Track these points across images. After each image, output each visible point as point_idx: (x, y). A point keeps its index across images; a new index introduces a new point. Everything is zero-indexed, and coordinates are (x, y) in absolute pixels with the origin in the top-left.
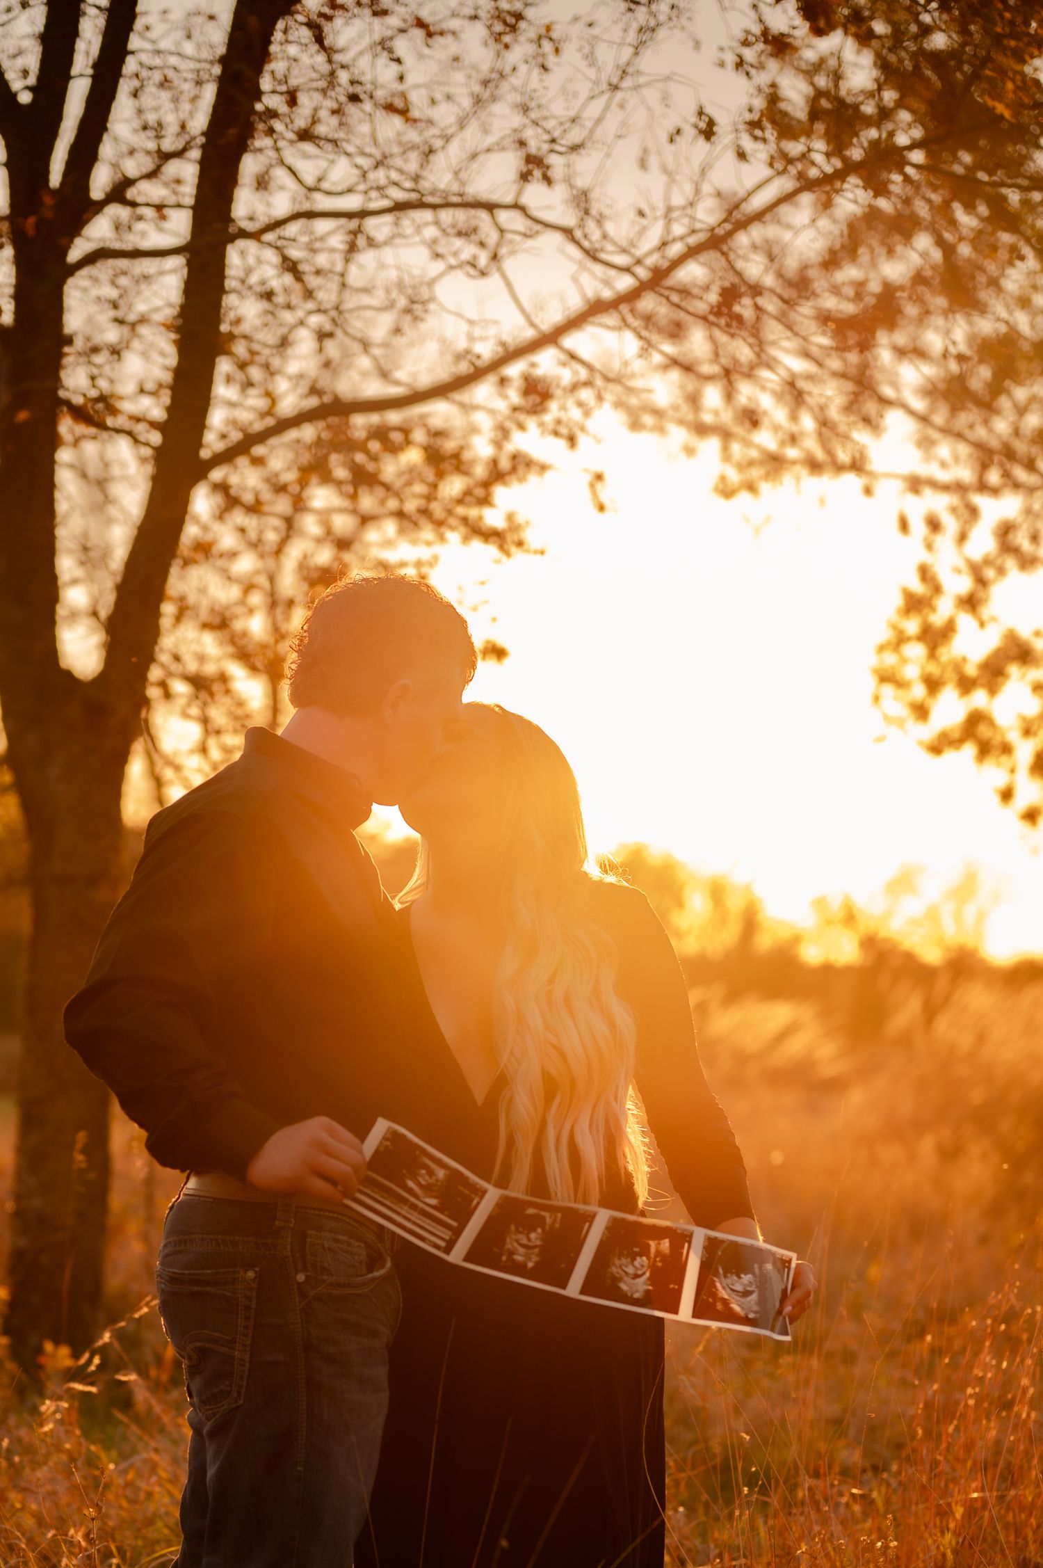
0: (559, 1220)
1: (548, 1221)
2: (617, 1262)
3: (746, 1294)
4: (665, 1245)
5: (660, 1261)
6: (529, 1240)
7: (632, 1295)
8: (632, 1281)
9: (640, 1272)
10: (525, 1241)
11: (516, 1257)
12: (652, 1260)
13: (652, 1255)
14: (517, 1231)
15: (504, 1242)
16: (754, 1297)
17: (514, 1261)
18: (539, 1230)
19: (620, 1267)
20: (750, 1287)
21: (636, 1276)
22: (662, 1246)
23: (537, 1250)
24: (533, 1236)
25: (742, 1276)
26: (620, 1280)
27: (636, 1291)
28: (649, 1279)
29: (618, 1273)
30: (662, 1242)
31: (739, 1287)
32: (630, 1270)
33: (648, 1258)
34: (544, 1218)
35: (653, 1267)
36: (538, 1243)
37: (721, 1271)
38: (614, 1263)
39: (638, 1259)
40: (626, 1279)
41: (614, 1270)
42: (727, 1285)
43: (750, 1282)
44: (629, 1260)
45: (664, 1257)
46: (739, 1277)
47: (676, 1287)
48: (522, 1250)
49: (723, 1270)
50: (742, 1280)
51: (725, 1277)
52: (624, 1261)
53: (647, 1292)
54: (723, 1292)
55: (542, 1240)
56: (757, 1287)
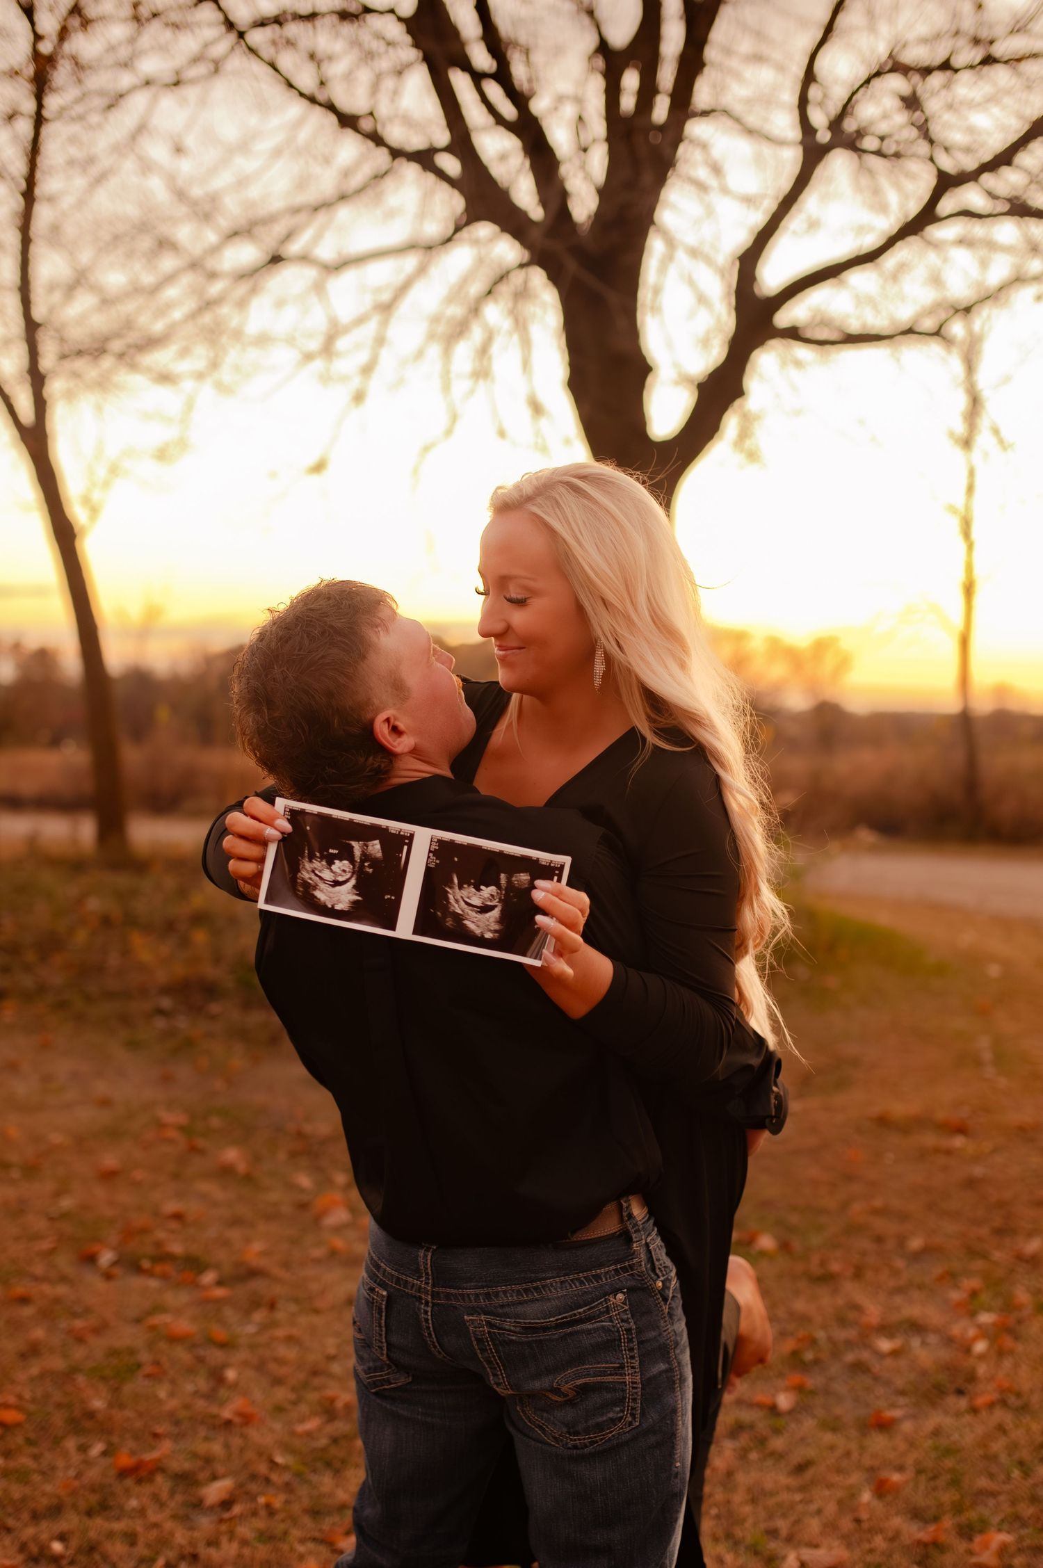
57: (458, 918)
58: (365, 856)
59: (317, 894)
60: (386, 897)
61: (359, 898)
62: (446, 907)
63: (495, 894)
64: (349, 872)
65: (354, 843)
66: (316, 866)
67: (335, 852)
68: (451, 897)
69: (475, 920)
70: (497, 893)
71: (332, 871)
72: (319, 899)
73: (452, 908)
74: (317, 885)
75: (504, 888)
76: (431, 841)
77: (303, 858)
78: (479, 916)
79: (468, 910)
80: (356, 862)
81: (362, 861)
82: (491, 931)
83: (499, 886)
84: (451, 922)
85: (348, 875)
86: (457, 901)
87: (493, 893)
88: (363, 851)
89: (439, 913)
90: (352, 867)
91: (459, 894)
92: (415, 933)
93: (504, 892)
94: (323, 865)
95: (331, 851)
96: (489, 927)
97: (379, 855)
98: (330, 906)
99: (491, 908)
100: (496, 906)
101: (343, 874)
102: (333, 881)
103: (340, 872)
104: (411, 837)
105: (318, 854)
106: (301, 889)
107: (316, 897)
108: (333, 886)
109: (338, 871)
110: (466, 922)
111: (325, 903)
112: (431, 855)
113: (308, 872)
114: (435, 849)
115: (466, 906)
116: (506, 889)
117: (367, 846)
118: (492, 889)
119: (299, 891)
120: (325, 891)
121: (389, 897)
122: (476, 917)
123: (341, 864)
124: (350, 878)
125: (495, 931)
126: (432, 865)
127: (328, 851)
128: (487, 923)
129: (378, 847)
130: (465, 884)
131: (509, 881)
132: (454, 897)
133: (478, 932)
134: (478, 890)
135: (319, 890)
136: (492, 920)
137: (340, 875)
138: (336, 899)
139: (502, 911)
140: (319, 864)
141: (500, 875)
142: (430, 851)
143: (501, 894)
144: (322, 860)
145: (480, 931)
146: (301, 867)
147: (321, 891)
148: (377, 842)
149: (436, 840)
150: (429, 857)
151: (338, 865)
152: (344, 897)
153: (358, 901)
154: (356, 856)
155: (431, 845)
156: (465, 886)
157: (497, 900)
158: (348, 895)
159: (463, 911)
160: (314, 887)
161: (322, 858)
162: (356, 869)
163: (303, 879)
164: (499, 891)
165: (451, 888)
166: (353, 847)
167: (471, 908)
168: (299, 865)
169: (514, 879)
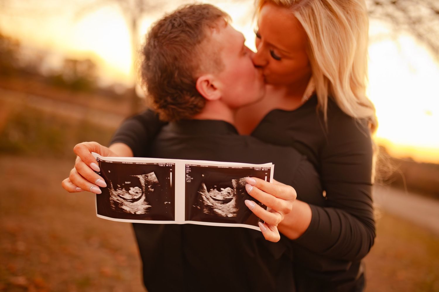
2: (115, 193)
3: (225, 201)
4: (153, 176)
5: (152, 188)
7: (135, 213)
8: (131, 204)
9: (136, 197)
12: (144, 188)
13: (143, 184)
16: (233, 203)
19: (119, 196)
20: (228, 196)
21: (134, 200)
22: (149, 177)
25: (222, 189)
26: (122, 204)
27: (138, 210)
28: (145, 200)
29: (118, 200)
30: (149, 175)
31: (219, 197)
32: (127, 196)
33: (140, 186)
35: (146, 192)
37: (205, 187)
38: (112, 194)
39: (131, 188)
40: (125, 203)
41: (115, 199)
42: (211, 196)
43: (229, 193)
44: (124, 190)
45: (154, 185)
46: (220, 190)
47: (170, 203)
49: (206, 186)
50: (222, 192)
51: (209, 191)
52: (119, 191)
53: (147, 209)
54: (208, 201)
56: (234, 195)
57: (211, 208)
58: (148, 182)
59: (124, 207)
60: (165, 203)
61: (150, 206)
62: (202, 203)
63: (230, 192)
64: (140, 193)
65: (139, 176)
66: (120, 193)
67: (129, 183)
68: (204, 197)
69: (220, 208)
70: (232, 191)
71: (129, 194)
72: (126, 210)
73: (206, 203)
74: (123, 203)
75: (235, 187)
76: (186, 168)
77: (111, 188)
78: (223, 206)
79: (215, 203)
80: (143, 186)
81: (146, 186)
82: (231, 213)
83: (232, 187)
84: (207, 211)
85: (140, 195)
86: (208, 199)
87: (229, 192)
88: (146, 180)
89: (198, 207)
90: (141, 189)
91: (208, 195)
92: (186, 219)
93: (235, 190)
94: (123, 191)
95: (126, 183)
96: (230, 211)
97: (156, 180)
98: (133, 213)
99: (230, 200)
100: (232, 199)
101: (137, 194)
102: (132, 199)
103: (135, 194)
104: (173, 166)
105: (119, 186)
106: (114, 206)
107: (124, 209)
108: (132, 202)
109: (133, 193)
110: (215, 210)
111: (130, 212)
112: (187, 175)
113: (115, 196)
114: (189, 172)
115: (214, 201)
116: (237, 188)
117: (148, 177)
118: (228, 189)
119: (113, 207)
120: (128, 205)
121: (167, 202)
122: (221, 207)
123: (134, 189)
124: (141, 196)
125: (234, 213)
126: (189, 181)
127: (124, 183)
128: (228, 209)
129: (154, 176)
130: (211, 188)
131: (238, 183)
132: (206, 197)
133: (223, 214)
134: (220, 191)
135: (125, 205)
136: (231, 207)
137: (135, 195)
138: (136, 208)
139: (236, 201)
140: (121, 191)
141: (232, 181)
142: (186, 174)
143: (234, 191)
144: (122, 189)
145: (224, 214)
146: (111, 194)
147: (126, 206)
148: (153, 173)
149: (189, 167)
150: (186, 177)
151: (132, 190)
152: (140, 207)
153: (149, 207)
154: (142, 183)
155: (186, 170)
156: (212, 190)
157: (232, 195)
158: (142, 205)
159: (213, 204)
160: (121, 204)
161: (122, 188)
162: (144, 190)
163: (113, 201)
164: (232, 190)
165: (203, 192)
166: (139, 178)
167: (217, 202)
168: (109, 193)
169: (240, 181)
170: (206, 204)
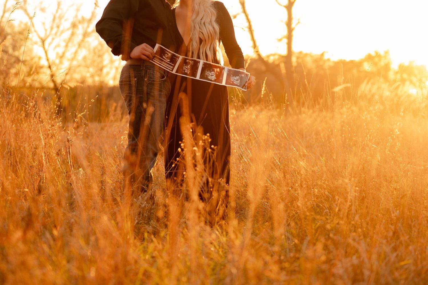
0: (193, 63)
1: (191, 63)
6: (188, 67)
10: (187, 68)
11: (185, 71)
14: (185, 65)
15: (183, 68)
17: (185, 72)
18: (189, 65)
23: (189, 70)
24: (188, 66)
34: (190, 62)
36: (189, 68)
37: (232, 75)
42: (233, 78)
43: (239, 78)
47: (222, 78)
48: (186, 70)
50: (237, 77)
52: (208, 72)
55: (190, 67)
170: (231, 80)
